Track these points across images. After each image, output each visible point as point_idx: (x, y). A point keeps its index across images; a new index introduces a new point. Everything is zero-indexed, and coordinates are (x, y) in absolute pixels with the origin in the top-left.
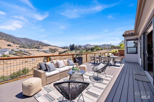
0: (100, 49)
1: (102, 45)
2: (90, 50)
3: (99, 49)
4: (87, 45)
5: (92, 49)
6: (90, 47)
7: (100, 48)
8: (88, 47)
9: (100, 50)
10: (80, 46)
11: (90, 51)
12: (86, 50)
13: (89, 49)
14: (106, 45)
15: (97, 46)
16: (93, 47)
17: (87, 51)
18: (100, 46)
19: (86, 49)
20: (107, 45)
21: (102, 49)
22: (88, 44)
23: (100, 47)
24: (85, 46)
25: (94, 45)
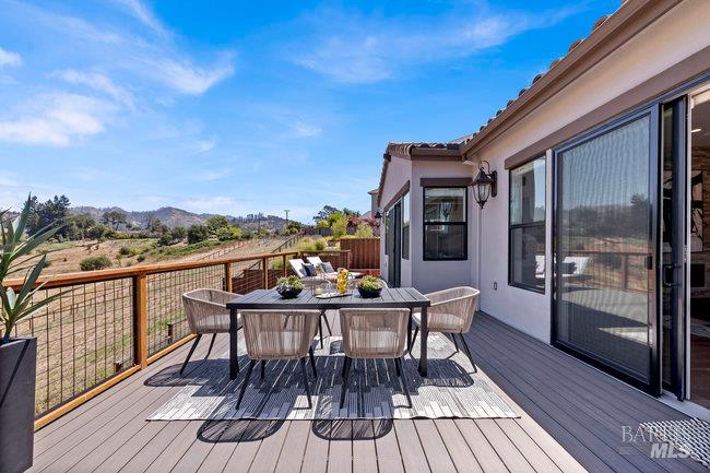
0: (240, 235)
1: (245, 217)
2: (186, 240)
3: (235, 234)
4: (168, 211)
5: (196, 237)
6: (187, 225)
7: (238, 233)
8: (170, 223)
9: (237, 238)
10: (115, 216)
11: (183, 244)
12: (156, 240)
13: (178, 235)
14: (264, 219)
15: (223, 222)
16: (204, 223)
17: (164, 242)
18: (237, 222)
19: (156, 233)
20: (270, 218)
21: (248, 237)
22: (170, 209)
23: (237, 226)
24: (149, 216)
25: (204, 216)
